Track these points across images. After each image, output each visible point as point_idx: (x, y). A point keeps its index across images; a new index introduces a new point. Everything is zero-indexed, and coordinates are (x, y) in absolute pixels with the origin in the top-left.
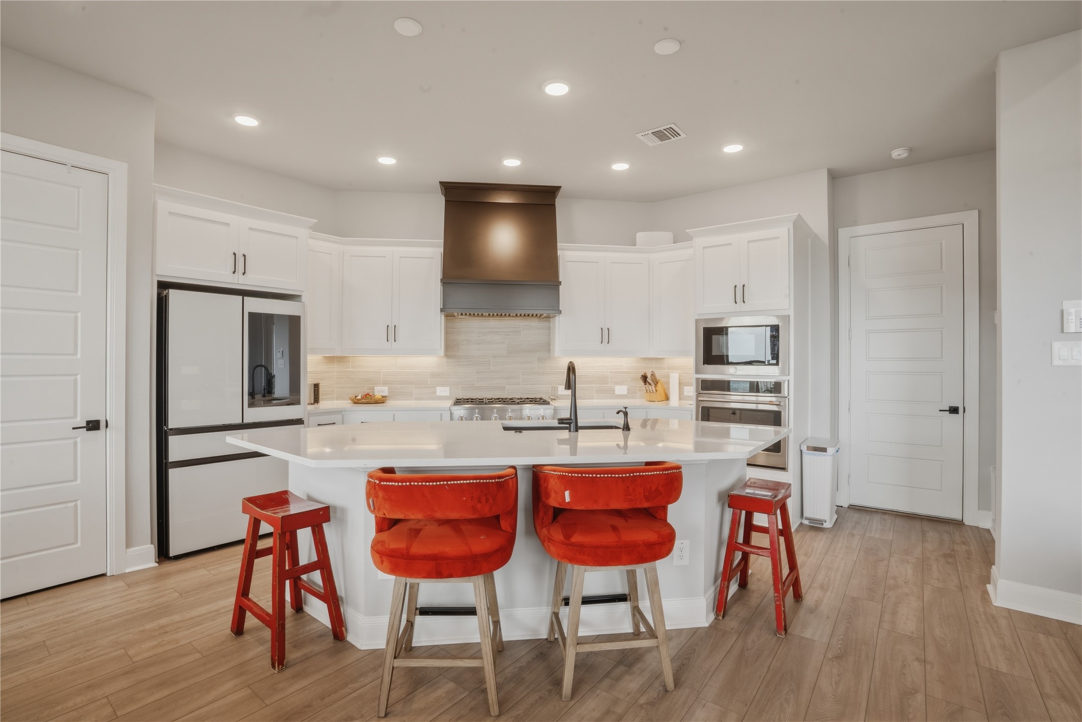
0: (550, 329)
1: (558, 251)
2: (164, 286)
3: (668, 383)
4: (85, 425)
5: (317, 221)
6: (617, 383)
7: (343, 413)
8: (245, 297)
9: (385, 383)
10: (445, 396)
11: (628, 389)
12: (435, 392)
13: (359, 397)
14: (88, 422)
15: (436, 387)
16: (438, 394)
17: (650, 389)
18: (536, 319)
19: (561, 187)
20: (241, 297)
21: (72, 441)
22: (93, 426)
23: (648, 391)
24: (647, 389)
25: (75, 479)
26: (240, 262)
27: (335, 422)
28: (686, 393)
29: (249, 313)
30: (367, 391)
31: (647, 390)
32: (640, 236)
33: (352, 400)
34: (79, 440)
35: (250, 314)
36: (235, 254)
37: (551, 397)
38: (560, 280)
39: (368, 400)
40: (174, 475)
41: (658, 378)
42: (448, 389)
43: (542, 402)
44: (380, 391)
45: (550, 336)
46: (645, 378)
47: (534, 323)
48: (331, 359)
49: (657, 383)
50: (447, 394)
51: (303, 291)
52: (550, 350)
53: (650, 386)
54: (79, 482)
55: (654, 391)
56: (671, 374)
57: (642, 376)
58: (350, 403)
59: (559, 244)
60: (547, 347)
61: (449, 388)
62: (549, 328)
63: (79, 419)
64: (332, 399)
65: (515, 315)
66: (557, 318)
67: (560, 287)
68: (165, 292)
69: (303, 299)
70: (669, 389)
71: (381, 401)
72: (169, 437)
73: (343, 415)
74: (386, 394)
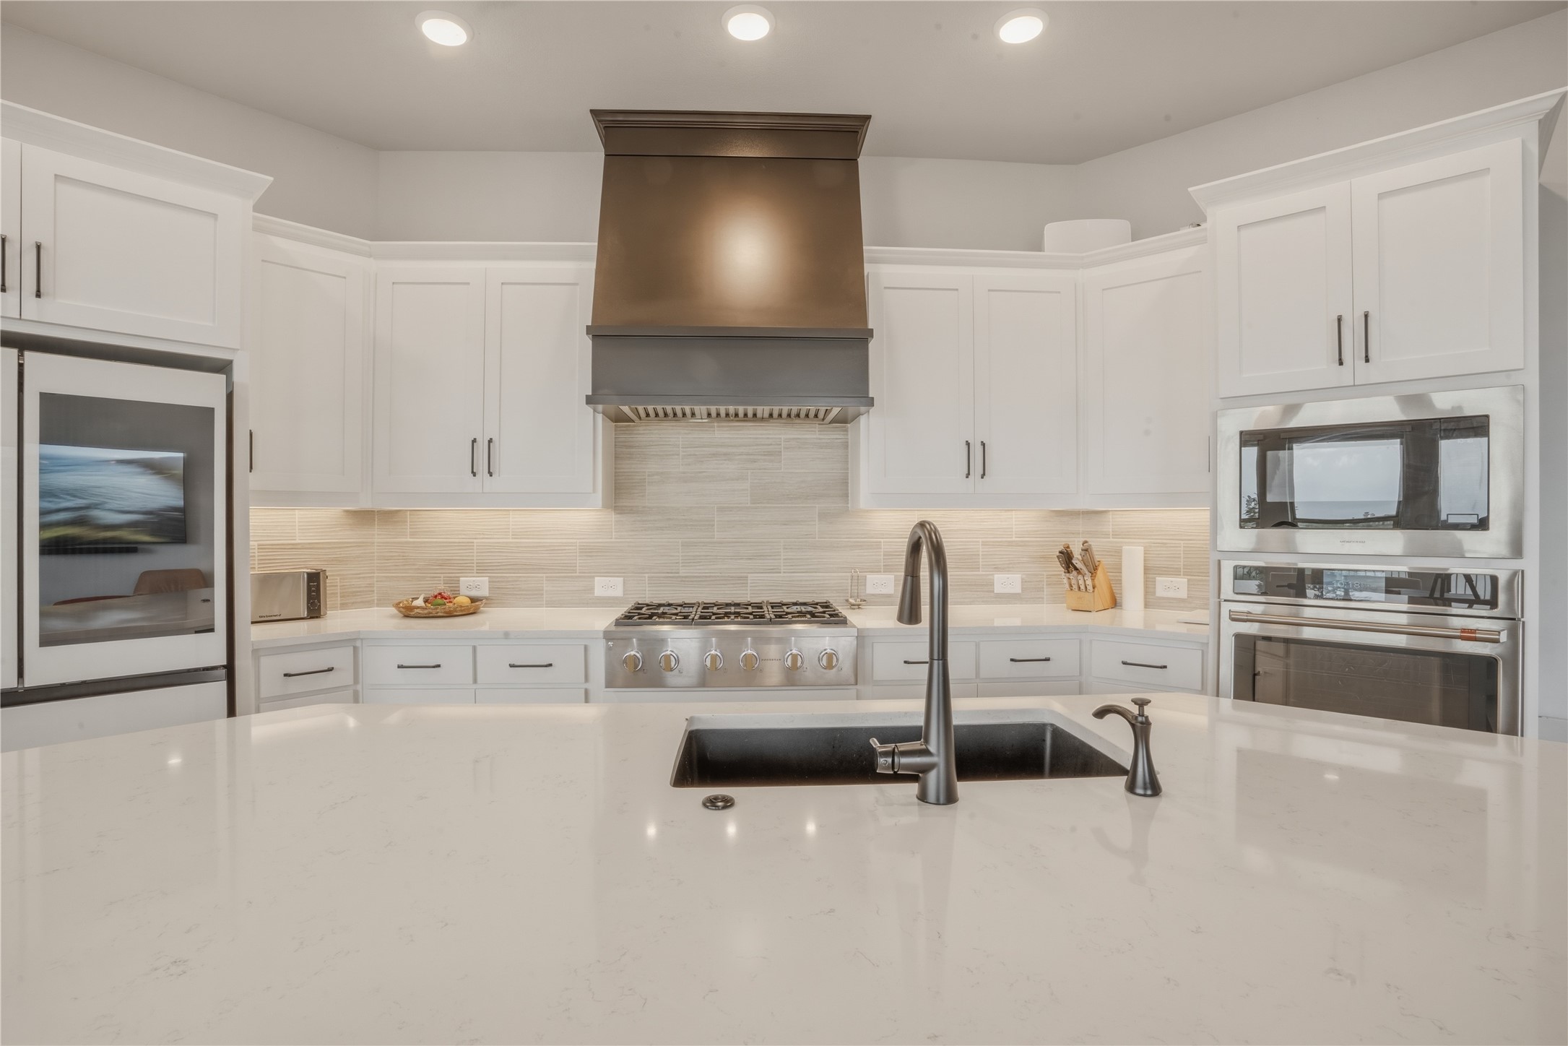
0: (846, 447)
1: (865, 265)
3: (1118, 569)
6: (998, 569)
7: (358, 644)
8: (27, 353)
9: (482, 569)
10: (613, 598)
11: (1023, 581)
12: (592, 589)
13: (419, 602)
15: (593, 577)
16: (598, 592)
17: (1081, 582)
18: (816, 426)
19: (868, 117)
20: (14, 351)
23: (1075, 587)
24: (1073, 582)
26: (24, 263)
27: (330, 666)
28: (1160, 592)
29: (44, 394)
30: (441, 587)
31: (1071, 586)
32: (1052, 232)
33: (398, 609)
35: (46, 398)
37: (852, 601)
38: (870, 327)
39: (439, 607)
41: (1097, 558)
42: (619, 581)
43: (824, 614)
44: (469, 586)
45: (847, 462)
46: (1066, 558)
47: (810, 434)
48: (364, 517)
49: (1096, 568)
50: (618, 592)
51: (234, 350)
52: (847, 496)
53: (1080, 577)
55: (1090, 588)
56: (1125, 548)
57: (1060, 552)
58: (393, 616)
59: (867, 248)
60: (843, 487)
61: (621, 580)
62: (845, 445)
65: (766, 415)
66: (863, 419)
67: (873, 345)
70: (1120, 581)
71: (471, 610)
73: (355, 649)
74: (484, 592)
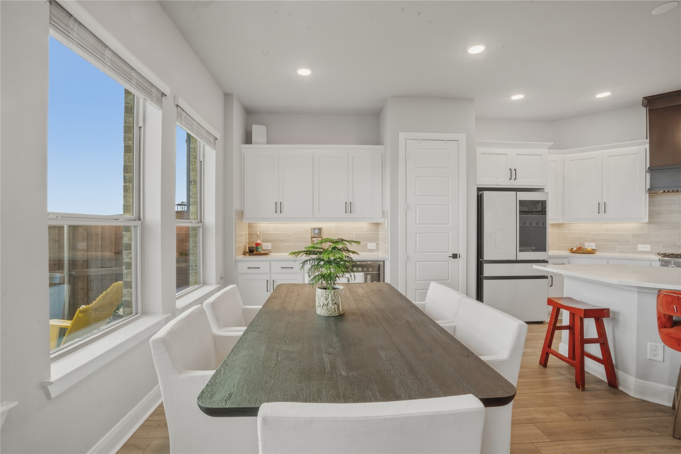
2: (479, 189)
4: (452, 256)
5: (553, 143)
7: (569, 258)
8: (517, 192)
9: (593, 241)
10: (648, 251)
12: (637, 248)
13: (575, 249)
14: (453, 255)
15: (636, 244)
16: (641, 249)
20: (516, 192)
21: (448, 262)
22: (455, 256)
25: (448, 280)
26: (513, 173)
27: (564, 263)
29: (519, 200)
30: (580, 246)
33: (570, 251)
34: (450, 262)
36: (510, 169)
39: (580, 251)
40: (486, 283)
44: (589, 246)
48: (553, 226)
50: (649, 249)
51: (545, 186)
54: (450, 281)
58: (570, 253)
61: (650, 245)
63: (450, 253)
64: (554, 249)
68: (480, 193)
69: (546, 190)
71: (592, 252)
72: (484, 264)
73: (569, 260)
74: (594, 248)
